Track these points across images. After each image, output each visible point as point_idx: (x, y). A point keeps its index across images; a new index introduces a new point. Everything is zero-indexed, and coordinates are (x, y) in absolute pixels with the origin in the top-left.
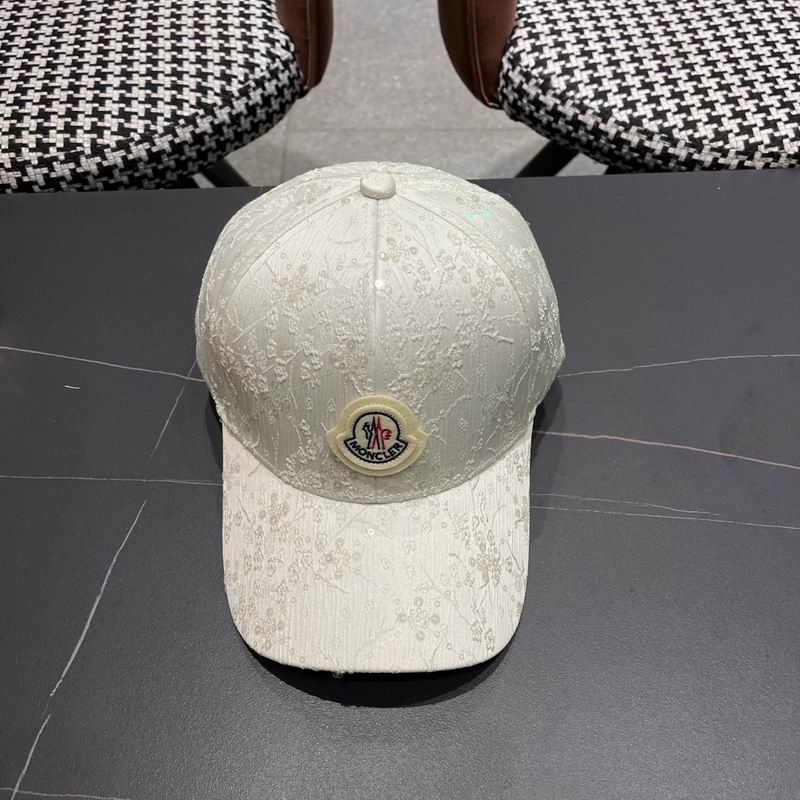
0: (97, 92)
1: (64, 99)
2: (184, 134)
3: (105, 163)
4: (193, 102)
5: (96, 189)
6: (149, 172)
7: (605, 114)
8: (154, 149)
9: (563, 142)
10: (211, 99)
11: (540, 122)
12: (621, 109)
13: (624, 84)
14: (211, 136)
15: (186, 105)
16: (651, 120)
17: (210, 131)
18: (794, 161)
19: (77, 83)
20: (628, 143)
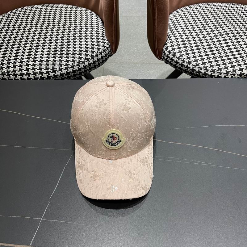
0: (61, 55)
1: (53, 57)
2: (82, 66)
3: (62, 73)
4: (84, 58)
5: (59, 79)
6: (72, 75)
7: (190, 63)
8: (74, 70)
9: (179, 70)
10: (88, 57)
11: (173, 64)
12: (194, 62)
13: (195, 55)
14: (88, 66)
15: (82, 59)
16: (201, 65)
17: (88, 65)
18: (239, 76)
19: (56, 53)
20: (196, 70)
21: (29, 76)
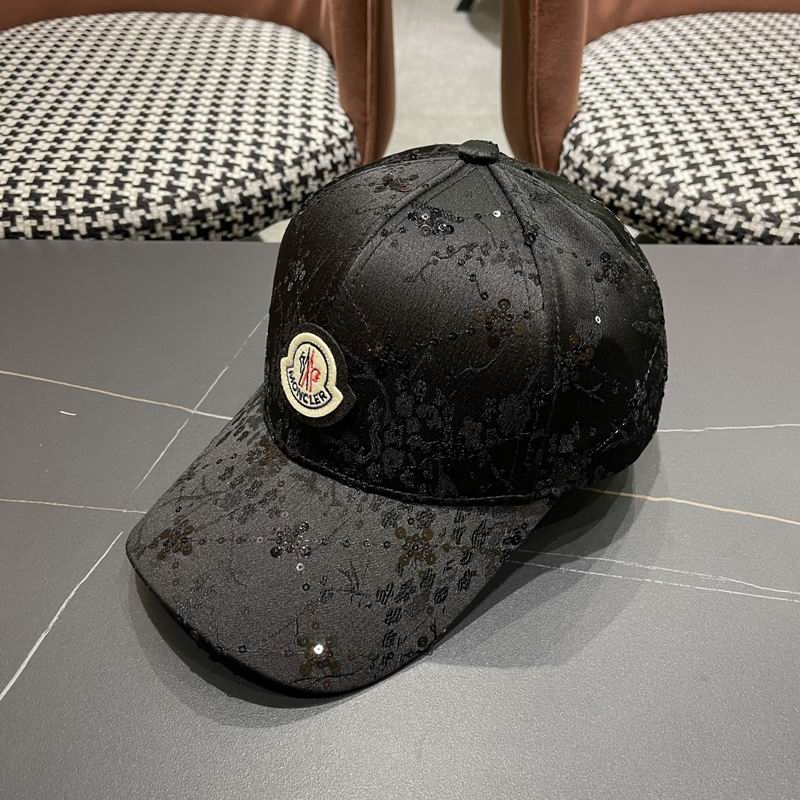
0: (152, 153)
1: (119, 158)
2: (232, 195)
3: (149, 217)
4: (245, 167)
6: (193, 230)
7: (672, 189)
8: (200, 207)
10: (262, 165)
12: (690, 184)
13: (693, 161)
14: (259, 200)
15: (237, 169)
16: (722, 194)
17: (259, 195)
19: (134, 146)
20: (697, 218)
21: (14, 224)
